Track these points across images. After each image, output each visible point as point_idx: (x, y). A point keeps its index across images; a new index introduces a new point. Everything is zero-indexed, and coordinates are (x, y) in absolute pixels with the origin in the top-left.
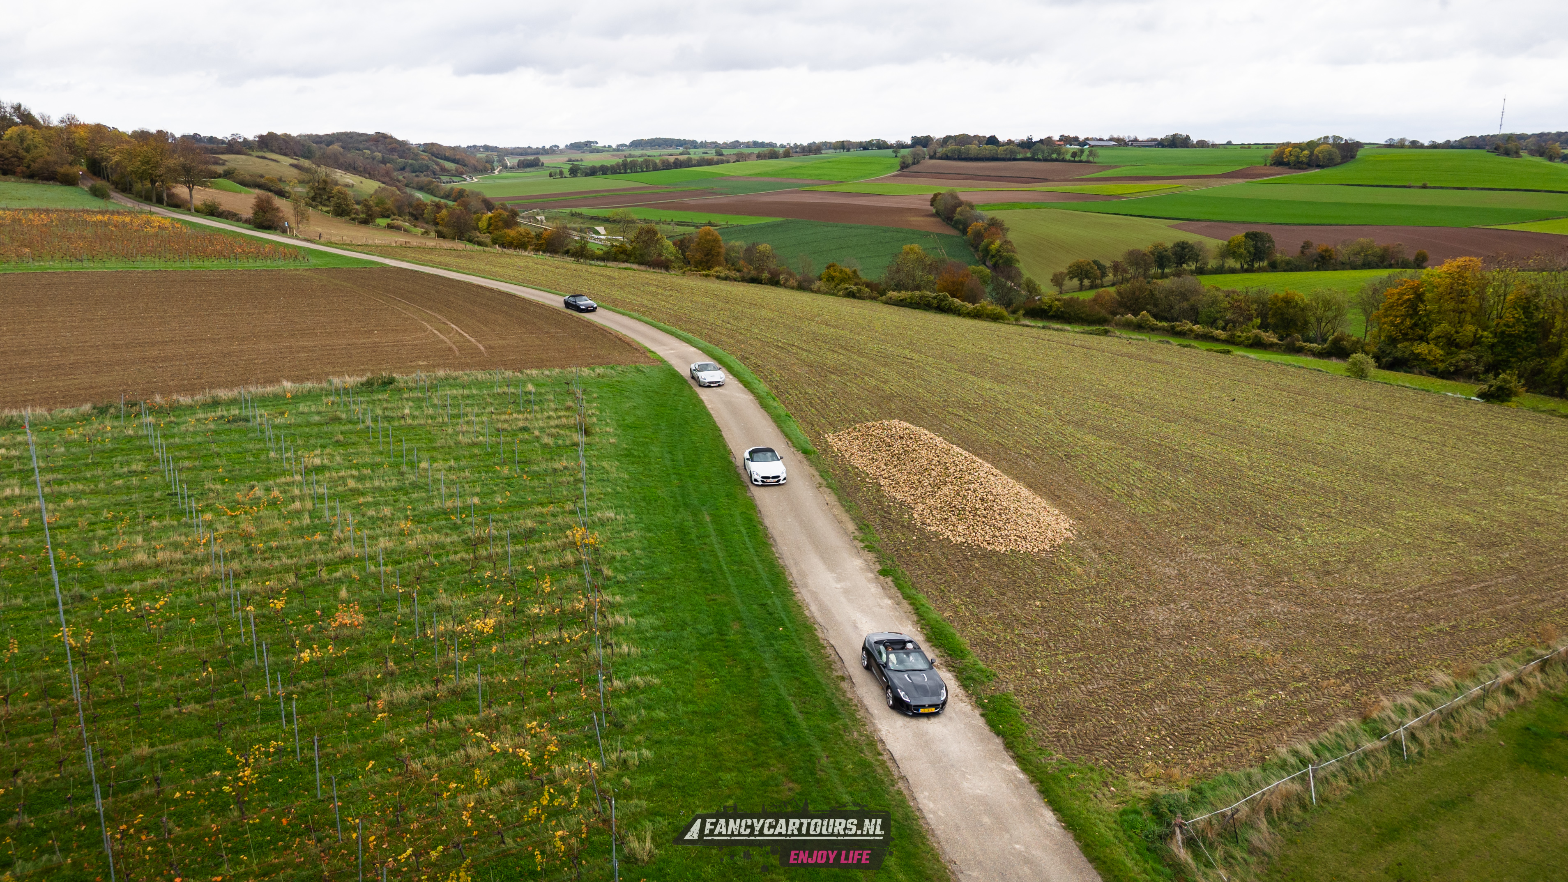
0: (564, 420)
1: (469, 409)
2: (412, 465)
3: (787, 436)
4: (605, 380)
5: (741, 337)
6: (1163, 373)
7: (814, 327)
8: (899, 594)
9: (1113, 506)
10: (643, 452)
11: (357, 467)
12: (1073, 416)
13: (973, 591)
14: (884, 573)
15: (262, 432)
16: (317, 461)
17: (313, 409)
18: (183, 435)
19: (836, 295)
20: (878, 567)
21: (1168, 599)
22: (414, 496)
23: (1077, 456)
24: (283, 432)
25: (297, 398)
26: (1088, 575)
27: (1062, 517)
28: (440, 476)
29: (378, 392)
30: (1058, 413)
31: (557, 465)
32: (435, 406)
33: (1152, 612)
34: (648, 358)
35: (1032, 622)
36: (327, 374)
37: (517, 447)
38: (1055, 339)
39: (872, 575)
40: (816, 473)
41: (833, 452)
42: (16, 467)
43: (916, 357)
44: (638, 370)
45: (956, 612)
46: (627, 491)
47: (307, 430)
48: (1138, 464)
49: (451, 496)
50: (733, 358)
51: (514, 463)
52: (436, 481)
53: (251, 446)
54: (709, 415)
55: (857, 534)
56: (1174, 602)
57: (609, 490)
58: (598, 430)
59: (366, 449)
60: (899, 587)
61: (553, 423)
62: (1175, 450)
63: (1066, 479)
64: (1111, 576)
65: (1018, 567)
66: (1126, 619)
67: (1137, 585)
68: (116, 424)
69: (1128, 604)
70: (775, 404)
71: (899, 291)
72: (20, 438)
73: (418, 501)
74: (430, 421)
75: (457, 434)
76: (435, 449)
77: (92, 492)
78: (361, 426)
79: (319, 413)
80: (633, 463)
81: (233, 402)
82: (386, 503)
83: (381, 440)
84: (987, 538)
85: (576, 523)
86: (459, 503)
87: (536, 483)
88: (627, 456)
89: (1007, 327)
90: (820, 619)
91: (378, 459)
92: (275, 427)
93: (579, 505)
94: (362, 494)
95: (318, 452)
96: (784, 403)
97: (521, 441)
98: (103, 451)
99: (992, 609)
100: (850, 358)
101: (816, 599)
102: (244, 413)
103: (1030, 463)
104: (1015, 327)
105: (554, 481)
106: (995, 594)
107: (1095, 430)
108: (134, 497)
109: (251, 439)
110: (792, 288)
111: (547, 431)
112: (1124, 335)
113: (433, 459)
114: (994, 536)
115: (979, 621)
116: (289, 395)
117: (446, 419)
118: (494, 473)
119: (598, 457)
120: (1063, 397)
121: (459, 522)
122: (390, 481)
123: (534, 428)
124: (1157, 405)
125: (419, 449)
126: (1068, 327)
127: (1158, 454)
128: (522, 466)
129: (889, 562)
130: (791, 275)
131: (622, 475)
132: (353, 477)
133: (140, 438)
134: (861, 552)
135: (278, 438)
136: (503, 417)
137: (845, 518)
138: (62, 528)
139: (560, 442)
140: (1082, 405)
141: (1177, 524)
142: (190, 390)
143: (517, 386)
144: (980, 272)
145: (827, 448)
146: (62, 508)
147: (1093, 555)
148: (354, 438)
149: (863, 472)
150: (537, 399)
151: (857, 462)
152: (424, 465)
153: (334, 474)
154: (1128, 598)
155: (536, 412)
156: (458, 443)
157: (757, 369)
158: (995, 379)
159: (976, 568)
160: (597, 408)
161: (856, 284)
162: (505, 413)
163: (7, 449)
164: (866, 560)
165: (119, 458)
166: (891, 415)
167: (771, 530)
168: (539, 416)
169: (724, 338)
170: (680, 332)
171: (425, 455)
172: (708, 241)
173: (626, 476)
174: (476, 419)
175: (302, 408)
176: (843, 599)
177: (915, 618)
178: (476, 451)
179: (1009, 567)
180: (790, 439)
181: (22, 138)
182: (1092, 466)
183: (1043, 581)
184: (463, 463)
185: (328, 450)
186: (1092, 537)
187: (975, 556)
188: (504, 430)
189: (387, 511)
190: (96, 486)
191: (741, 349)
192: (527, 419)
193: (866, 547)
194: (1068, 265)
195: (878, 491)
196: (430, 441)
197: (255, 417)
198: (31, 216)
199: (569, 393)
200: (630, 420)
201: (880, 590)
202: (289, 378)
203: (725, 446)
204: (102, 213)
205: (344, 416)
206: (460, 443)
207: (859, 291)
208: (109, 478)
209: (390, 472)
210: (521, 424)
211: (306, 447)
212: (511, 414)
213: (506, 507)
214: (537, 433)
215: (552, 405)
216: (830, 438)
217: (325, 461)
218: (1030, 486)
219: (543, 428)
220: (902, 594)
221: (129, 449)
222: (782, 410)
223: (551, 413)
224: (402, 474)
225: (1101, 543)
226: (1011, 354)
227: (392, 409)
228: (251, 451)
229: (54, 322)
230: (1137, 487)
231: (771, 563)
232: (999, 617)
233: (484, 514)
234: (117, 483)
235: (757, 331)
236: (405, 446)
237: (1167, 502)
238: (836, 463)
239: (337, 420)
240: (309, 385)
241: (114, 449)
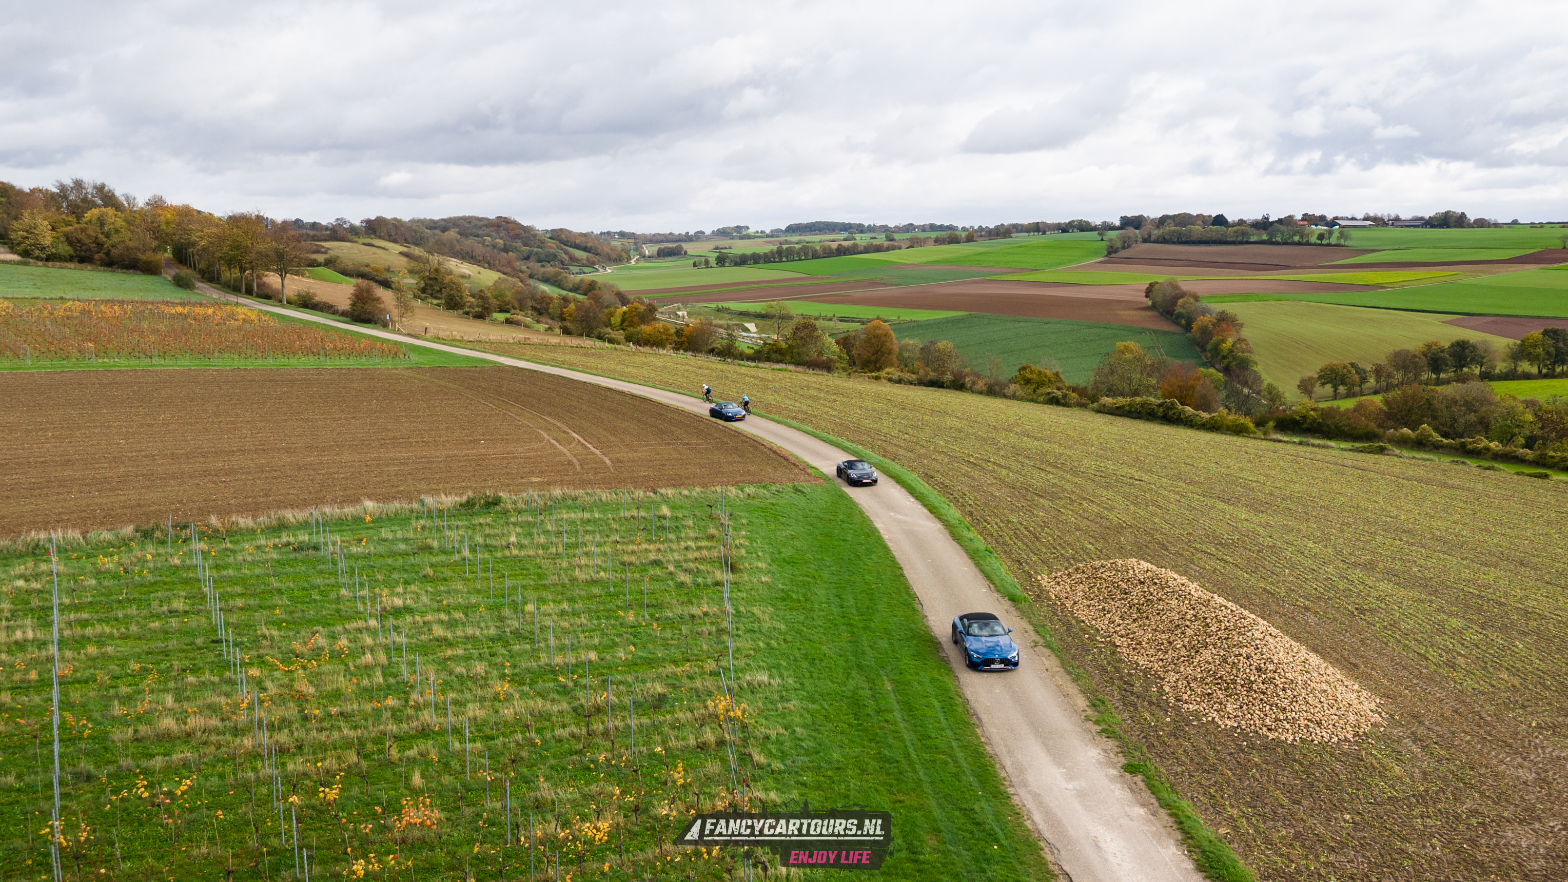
0: (705, 553)
1: (589, 537)
2: (516, 607)
3: (987, 576)
4: (756, 502)
5: (922, 451)
6: (1466, 502)
7: (1013, 439)
8: (1154, 801)
9: (1430, 679)
10: (804, 595)
11: (447, 610)
12: (1359, 557)
13: (1256, 797)
14: (1130, 769)
15: (335, 563)
16: (398, 602)
17: (399, 535)
18: (238, 567)
19: (1035, 401)
20: (1123, 760)
21: (1528, 817)
22: (516, 648)
23: (1371, 610)
24: (360, 563)
25: (379, 521)
26: (1412, 777)
27: (1364, 693)
28: (548, 622)
29: (479, 514)
30: (1339, 553)
31: (696, 611)
32: (546, 532)
33: (1510, 834)
34: (809, 475)
35: (1343, 845)
36: (420, 492)
37: (646, 586)
38: (1319, 457)
39: (1114, 772)
40: (1030, 628)
41: (1049, 599)
42: (35, 602)
43: (1145, 477)
44: (797, 490)
45: (1236, 828)
46: (784, 645)
47: (390, 561)
48: (1456, 623)
49: (562, 649)
50: (915, 475)
51: (641, 606)
52: (542, 629)
53: (319, 581)
54: (886, 548)
55: (1090, 712)
56: (1539, 820)
57: (761, 644)
58: (747, 565)
59: (460, 586)
60: (1152, 789)
61: (690, 556)
62: (1502, 604)
63: (1362, 641)
64: (1444, 779)
65: (1312, 764)
66: (1473, 842)
67: (1481, 793)
68: (161, 550)
69: (1474, 821)
70: (971, 535)
71: (1114, 396)
72: (43, 567)
73: (520, 655)
74: (541, 552)
75: (572, 567)
76: (545, 586)
77: (124, 637)
78: (457, 557)
79: (406, 540)
80: (791, 609)
81: (305, 525)
82: (481, 657)
83: (480, 575)
84: (1268, 721)
85: (719, 687)
86: (571, 659)
87: (668, 634)
88: (784, 600)
89: (1255, 442)
90: (1047, 834)
91: (473, 600)
92: (350, 556)
93: (723, 663)
94: (450, 645)
95: (400, 589)
96: (981, 534)
97: (653, 579)
98: (142, 585)
99: (1285, 826)
100: (1062, 478)
101: (1040, 804)
102: (315, 539)
103: (1312, 619)
104: (1264, 443)
105: (691, 632)
106: (1286, 802)
107: (1390, 575)
108: (173, 643)
109: (321, 572)
110: (981, 393)
111: (685, 565)
112: (1406, 453)
113: (542, 600)
114: (1277, 719)
115: (1268, 841)
116: (368, 518)
117: (561, 550)
118: (617, 618)
119: (748, 601)
120: (1342, 531)
121: (571, 684)
122: (488, 628)
123: (668, 561)
124: (1467, 543)
125: (523, 587)
126: (1332, 443)
127: (1480, 610)
128: (652, 610)
129: (1137, 754)
130: (978, 376)
131: (777, 625)
132: (441, 622)
133: (189, 568)
134: (1098, 738)
135: (352, 569)
136: (631, 547)
137: (1073, 689)
138: (79, 682)
139: (700, 580)
140: (1367, 542)
141: (1523, 707)
142: (254, 510)
143: (648, 509)
144: (1211, 375)
145: (1041, 595)
146: (83, 657)
147: (1415, 749)
148: (448, 573)
149: (1092, 627)
150: (673, 525)
151: (1082, 614)
152: (530, 607)
153: (418, 618)
154: (1473, 813)
155: (671, 541)
156: (573, 580)
157: (945, 490)
158: (1250, 506)
159: (1256, 765)
160: (743, 537)
161: (1058, 389)
162: (633, 542)
163: (27, 580)
164: (1105, 751)
165: (159, 594)
166: (1122, 552)
167: (973, 703)
168: (674, 546)
169: (901, 452)
170: (848, 444)
171: (532, 595)
172: (877, 336)
173: (783, 627)
174: (598, 550)
175: (385, 533)
176: (1077, 806)
177: (1179, 836)
178: (596, 590)
179: (1301, 764)
180: (992, 582)
181: (101, 222)
182: (1394, 624)
183: (1351, 785)
184: (579, 606)
185: (413, 588)
186: (1409, 723)
187: (1252, 746)
188: (630, 564)
189: (480, 668)
190: (127, 629)
191: (923, 465)
192: (659, 550)
193: (1104, 731)
194: (1318, 368)
195: (1113, 653)
196: (539, 576)
197: (326, 544)
198: (102, 307)
199: (710, 517)
200: (787, 552)
201: (1128, 794)
202: (370, 497)
203: (908, 589)
204: (183, 304)
205: (435, 544)
206: (576, 579)
207: (1065, 396)
208: (145, 618)
209: (488, 617)
210: (652, 556)
211: (387, 583)
212: (639, 544)
213: (632, 665)
214: (671, 568)
215: (692, 534)
216: (1044, 580)
217: (408, 602)
218: (1315, 650)
219: (680, 562)
220: (1158, 799)
221: (174, 583)
222: (980, 543)
223: (690, 543)
224: (502, 619)
225: (1421, 731)
226: (1267, 476)
227: (495, 536)
228: (319, 587)
229: (108, 427)
230: (1460, 654)
231: (976, 751)
232: (1297, 836)
233: (602, 674)
234: (152, 625)
235: (942, 443)
236: (508, 583)
237: (1504, 675)
238: (1055, 614)
239: (428, 549)
240: (395, 506)
241: (155, 583)
